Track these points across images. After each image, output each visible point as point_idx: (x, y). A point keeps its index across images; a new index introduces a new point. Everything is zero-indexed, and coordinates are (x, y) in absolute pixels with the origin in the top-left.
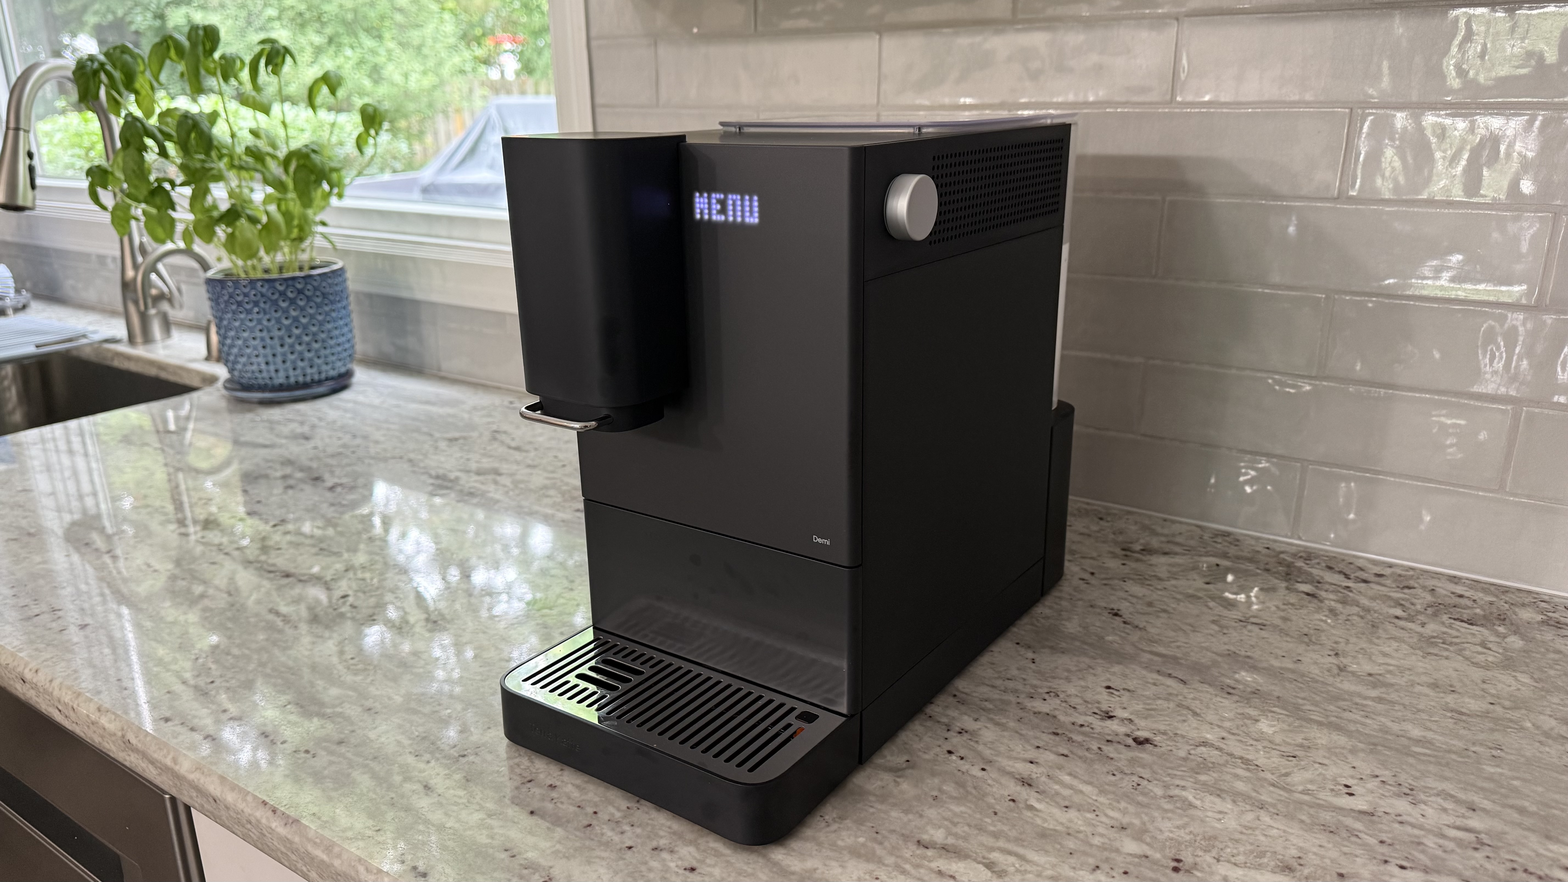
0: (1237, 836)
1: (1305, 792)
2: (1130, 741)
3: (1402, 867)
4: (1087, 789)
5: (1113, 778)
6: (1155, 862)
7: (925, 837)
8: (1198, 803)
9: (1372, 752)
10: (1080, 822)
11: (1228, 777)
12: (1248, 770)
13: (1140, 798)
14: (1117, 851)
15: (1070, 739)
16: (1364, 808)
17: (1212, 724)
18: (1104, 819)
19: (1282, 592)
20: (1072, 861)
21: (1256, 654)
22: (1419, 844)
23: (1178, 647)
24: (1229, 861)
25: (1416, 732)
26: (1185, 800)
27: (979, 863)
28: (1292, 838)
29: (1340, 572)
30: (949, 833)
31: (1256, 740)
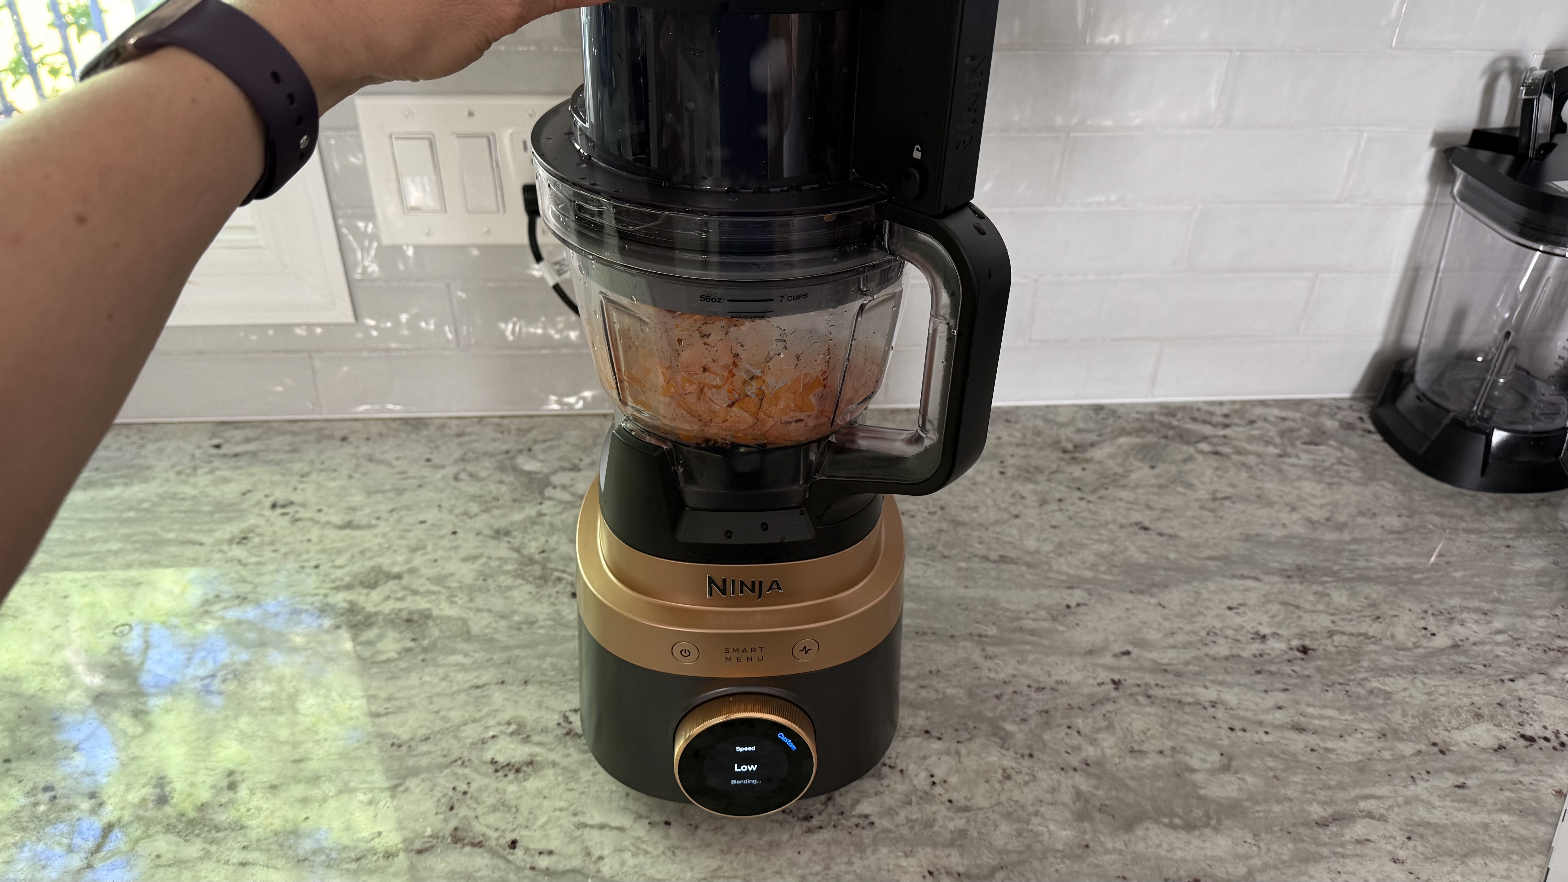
0: (1433, 704)
1: (1416, 646)
2: (1300, 655)
3: (1512, 680)
4: (1330, 712)
5: (1330, 694)
6: (1429, 754)
7: (1315, 817)
8: (1387, 688)
9: (1403, 591)
10: (1362, 745)
11: (1373, 656)
12: (1373, 643)
13: (1362, 703)
14: (1403, 757)
15: (1272, 673)
16: (1448, 642)
17: (1313, 612)
18: (1368, 734)
19: (1200, 458)
20: (1397, 781)
21: (1258, 529)
22: (1498, 656)
23: (1215, 545)
24: (1453, 728)
25: (1400, 562)
26: (1380, 690)
27: (1364, 817)
28: (1452, 689)
29: (1205, 422)
30: (1323, 803)
31: (1349, 613)
